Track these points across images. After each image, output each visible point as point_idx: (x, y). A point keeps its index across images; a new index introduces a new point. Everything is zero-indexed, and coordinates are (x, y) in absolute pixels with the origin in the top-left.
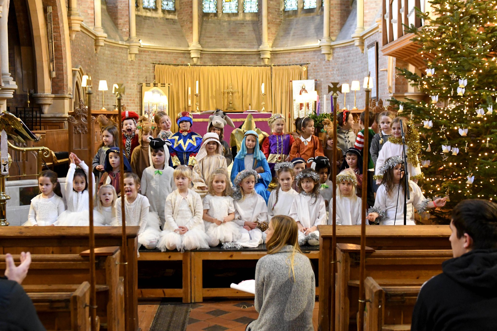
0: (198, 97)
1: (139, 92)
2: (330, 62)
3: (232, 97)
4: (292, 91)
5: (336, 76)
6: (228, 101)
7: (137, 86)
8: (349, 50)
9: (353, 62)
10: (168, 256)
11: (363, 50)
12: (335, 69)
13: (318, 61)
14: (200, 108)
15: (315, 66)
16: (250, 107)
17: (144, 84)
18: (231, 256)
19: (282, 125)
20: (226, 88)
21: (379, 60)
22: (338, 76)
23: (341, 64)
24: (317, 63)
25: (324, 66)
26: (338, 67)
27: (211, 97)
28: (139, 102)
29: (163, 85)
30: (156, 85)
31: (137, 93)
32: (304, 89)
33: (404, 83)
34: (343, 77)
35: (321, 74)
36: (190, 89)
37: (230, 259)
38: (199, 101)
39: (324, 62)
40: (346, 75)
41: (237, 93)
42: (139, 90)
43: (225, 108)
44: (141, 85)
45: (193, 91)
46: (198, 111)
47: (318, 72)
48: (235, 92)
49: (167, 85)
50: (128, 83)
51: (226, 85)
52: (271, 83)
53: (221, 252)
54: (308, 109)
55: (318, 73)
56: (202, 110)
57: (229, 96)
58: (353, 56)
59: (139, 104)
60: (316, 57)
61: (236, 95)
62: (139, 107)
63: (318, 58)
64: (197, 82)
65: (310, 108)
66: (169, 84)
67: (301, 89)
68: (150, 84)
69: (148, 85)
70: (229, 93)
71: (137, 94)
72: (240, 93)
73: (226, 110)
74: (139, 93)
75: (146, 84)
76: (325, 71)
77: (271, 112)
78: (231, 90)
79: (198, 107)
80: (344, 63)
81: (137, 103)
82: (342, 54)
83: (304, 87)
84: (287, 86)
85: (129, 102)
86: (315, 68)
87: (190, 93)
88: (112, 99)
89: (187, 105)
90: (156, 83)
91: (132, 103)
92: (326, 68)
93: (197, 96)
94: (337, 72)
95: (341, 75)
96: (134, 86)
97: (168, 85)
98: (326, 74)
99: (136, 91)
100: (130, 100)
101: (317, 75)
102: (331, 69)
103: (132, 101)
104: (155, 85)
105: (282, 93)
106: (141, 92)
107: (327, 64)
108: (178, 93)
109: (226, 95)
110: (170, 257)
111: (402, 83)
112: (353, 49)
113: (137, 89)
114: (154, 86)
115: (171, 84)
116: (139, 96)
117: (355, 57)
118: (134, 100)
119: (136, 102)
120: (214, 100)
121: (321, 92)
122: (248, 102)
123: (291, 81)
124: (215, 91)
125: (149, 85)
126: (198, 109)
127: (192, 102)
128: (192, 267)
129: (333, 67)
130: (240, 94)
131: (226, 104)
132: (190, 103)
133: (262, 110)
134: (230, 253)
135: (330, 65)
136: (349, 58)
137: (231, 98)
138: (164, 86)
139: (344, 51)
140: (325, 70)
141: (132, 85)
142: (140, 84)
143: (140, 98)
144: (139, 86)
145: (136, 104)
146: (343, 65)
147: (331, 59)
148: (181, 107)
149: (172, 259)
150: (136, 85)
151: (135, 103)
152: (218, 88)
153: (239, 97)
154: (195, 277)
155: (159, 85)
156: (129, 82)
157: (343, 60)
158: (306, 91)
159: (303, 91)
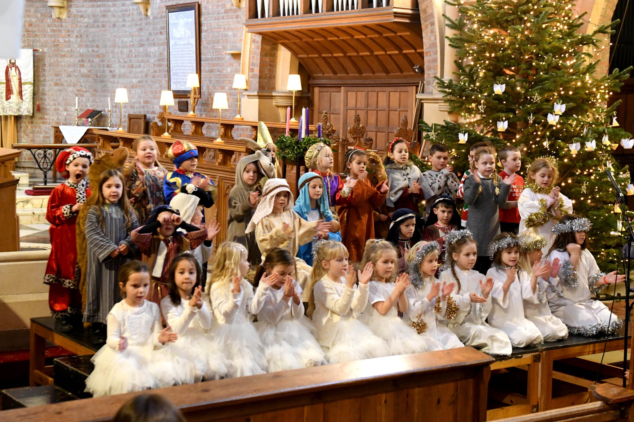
2: (62, 22)
5: (76, 46)
8: (104, 6)
9: (114, 26)
11: (147, 10)
12: (74, 35)
13: (37, 18)
15: (31, 25)
21: (203, 34)
22: (80, 46)
23: (87, 27)
24: (33, 20)
25: (49, 26)
26: (79, 31)
32: (14, 63)
33: (270, 75)
34: (90, 50)
35: (43, 40)
39: (49, 21)
40: (98, 46)
47: (36, 35)
54: (22, 99)
55: (37, 39)
58: (114, 16)
60: (32, 10)
63: (36, 11)
65: (24, 98)
76: (52, 36)
80: (93, 26)
82: (90, 10)
83: (13, 61)
86: (30, 29)
92: (53, 31)
94: (79, 40)
95: (87, 46)
98: (54, 41)
101: (34, 41)
102: (64, 33)
107: (57, 24)
111: (268, 75)
112: (114, 5)
117: (121, 20)
121: (44, 70)
129: (68, 31)
135: (61, 26)
136: (106, 19)
139: (93, 6)
140: (52, 33)
146: (91, 30)
147: (64, 16)
157: (92, 20)
158: (17, 67)
159: (11, 68)
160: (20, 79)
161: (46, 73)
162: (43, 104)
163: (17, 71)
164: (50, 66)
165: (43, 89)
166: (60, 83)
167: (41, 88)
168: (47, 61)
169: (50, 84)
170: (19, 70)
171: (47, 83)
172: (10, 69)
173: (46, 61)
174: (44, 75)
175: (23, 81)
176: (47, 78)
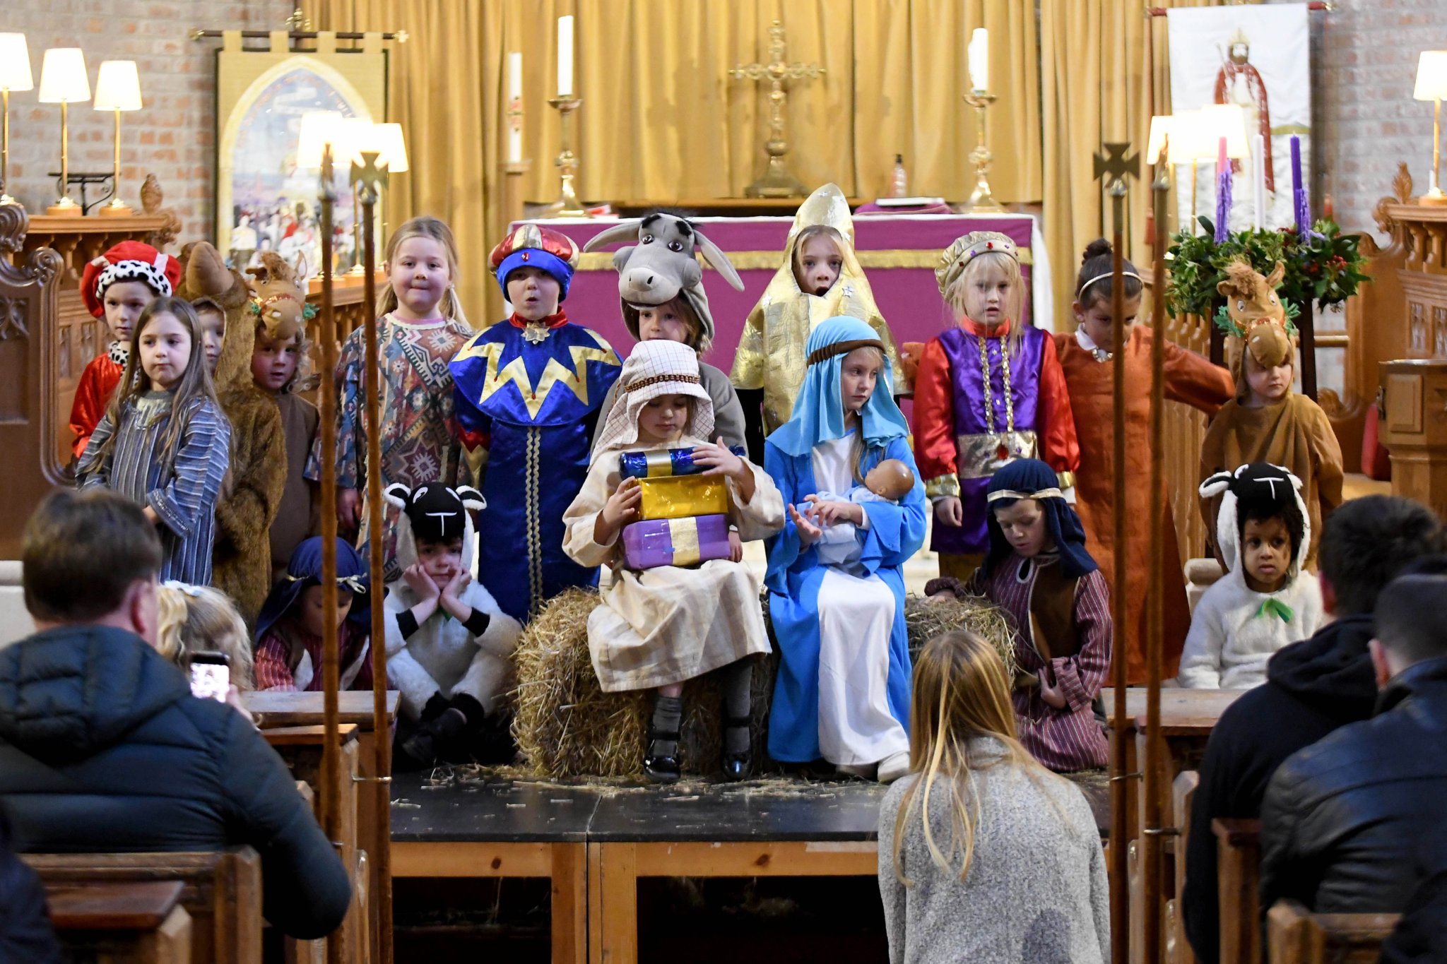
0: (570, 119)
1: (201, 85)
3: (787, 112)
4: (1166, 71)
6: (757, 135)
7: (187, 51)
10: (491, 859)
14: (579, 184)
16: (900, 174)
17: (232, 38)
18: (763, 860)
19: (1002, 286)
20: (747, 55)
27: (650, 112)
28: (197, 148)
29: (350, 41)
30: (308, 43)
31: (184, 92)
32: (1243, 60)
36: (515, 63)
37: (756, 872)
38: (571, 138)
41: (818, 86)
42: (197, 76)
43: (743, 183)
44: (214, 42)
45: (532, 80)
46: (570, 206)
48: (807, 82)
49: (373, 42)
50: (132, 29)
51: (747, 36)
52: (1038, 24)
53: (717, 845)
54: (1272, 188)
56: (592, 198)
57: (765, 106)
59: (197, 165)
61: (809, 97)
62: (198, 183)
64: (566, 24)
65: (1278, 184)
66: (387, 37)
67: (1220, 61)
68: (266, 35)
69: (255, 41)
70: (769, 87)
71: (184, 103)
72: (833, 85)
73: (749, 193)
74: (197, 95)
75: (246, 35)
77: (1038, 205)
78: (781, 68)
79: (568, 178)
81: (189, 154)
83: (1239, 51)
84: (1139, 42)
85: (140, 148)
87: (515, 87)
88: (41, 135)
89: (501, 166)
90: (308, 29)
91: (158, 155)
93: (564, 111)
96: (170, 47)
97: (381, 44)
99: (182, 78)
100: (148, 138)
103: (156, 147)
104: (300, 41)
105: (1103, 86)
106: (211, 86)
108: (439, 90)
109: (747, 100)
110: (496, 864)
113: (186, 68)
114: (296, 49)
115: (402, 37)
116: (196, 114)
118: (167, 138)
119: (180, 148)
120: (672, 134)
122: (889, 144)
123: (1162, 13)
124: (678, 75)
125: (259, 42)
126: (569, 191)
127: (531, 148)
128: (592, 909)
130: (838, 94)
131: (746, 156)
132: (515, 154)
133: (976, 195)
134: (758, 849)
137: (778, 121)
138: (355, 51)
141: (158, 46)
142: (209, 34)
143: (204, 121)
144: (199, 51)
145: (183, 164)
148: (459, 181)
149: (505, 871)
150: (179, 42)
151: (172, 156)
152: (694, 53)
153: (831, 115)
154: (604, 952)
155: (327, 40)
156: (142, 24)
158: (1256, 73)
159: (1233, 75)
160: (1265, 116)
161: (1359, 90)
162: (1350, 203)
163: (1255, 88)
164: (1369, 62)
165: (1350, 151)
166: (1397, 121)
167: (1343, 146)
168: (1362, 44)
169: (1369, 130)
170: (1260, 82)
171: (1362, 126)
172: (1228, 82)
173: (1357, 43)
174: (1353, 99)
175: (1274, 123)
176: (1362, 108)
